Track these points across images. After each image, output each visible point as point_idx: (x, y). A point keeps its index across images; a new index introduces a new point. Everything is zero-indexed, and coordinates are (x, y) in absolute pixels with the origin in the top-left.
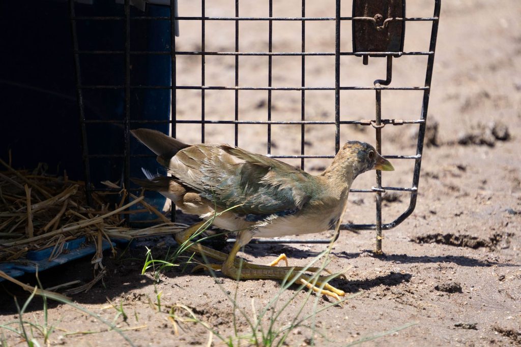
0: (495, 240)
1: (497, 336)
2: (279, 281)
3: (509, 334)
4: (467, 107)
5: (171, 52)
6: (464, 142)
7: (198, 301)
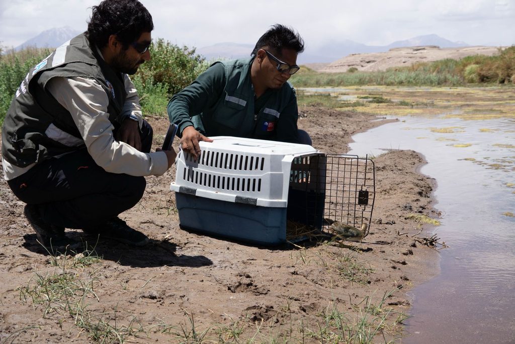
0: (392, 243)
1: (391, 261)
2: (350, 249)
3: (394, 261)
4: (387, 217)
5: (324, 202)
6: (386, 224)
7: (334, 251)
